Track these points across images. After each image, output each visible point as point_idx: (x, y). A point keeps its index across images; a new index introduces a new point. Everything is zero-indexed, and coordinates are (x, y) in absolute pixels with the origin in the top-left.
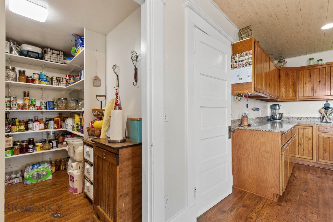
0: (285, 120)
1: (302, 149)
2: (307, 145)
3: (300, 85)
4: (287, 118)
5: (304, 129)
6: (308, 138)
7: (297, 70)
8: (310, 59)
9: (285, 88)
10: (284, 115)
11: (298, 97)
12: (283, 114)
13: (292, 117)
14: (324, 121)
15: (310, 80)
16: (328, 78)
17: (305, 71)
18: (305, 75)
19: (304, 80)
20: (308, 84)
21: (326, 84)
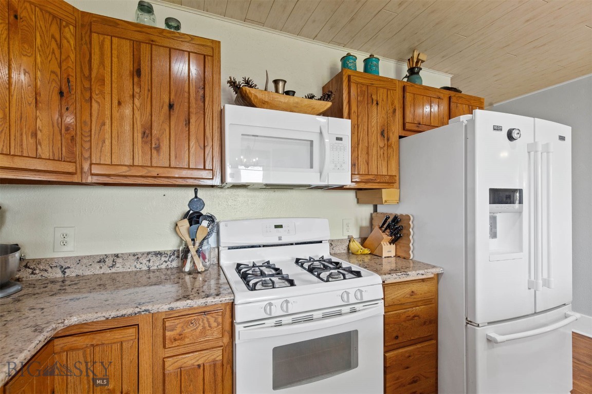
4: (52, 263)
7: (82, 26)
11: (86, 166)
13: (79, 260)
14: (187, 268)
15: (137, 90)
16: (196, 100)
17: (115, 40)
18: (115, 60)
19: (114, 85)
20: (130, 106)
21: (192, 121)
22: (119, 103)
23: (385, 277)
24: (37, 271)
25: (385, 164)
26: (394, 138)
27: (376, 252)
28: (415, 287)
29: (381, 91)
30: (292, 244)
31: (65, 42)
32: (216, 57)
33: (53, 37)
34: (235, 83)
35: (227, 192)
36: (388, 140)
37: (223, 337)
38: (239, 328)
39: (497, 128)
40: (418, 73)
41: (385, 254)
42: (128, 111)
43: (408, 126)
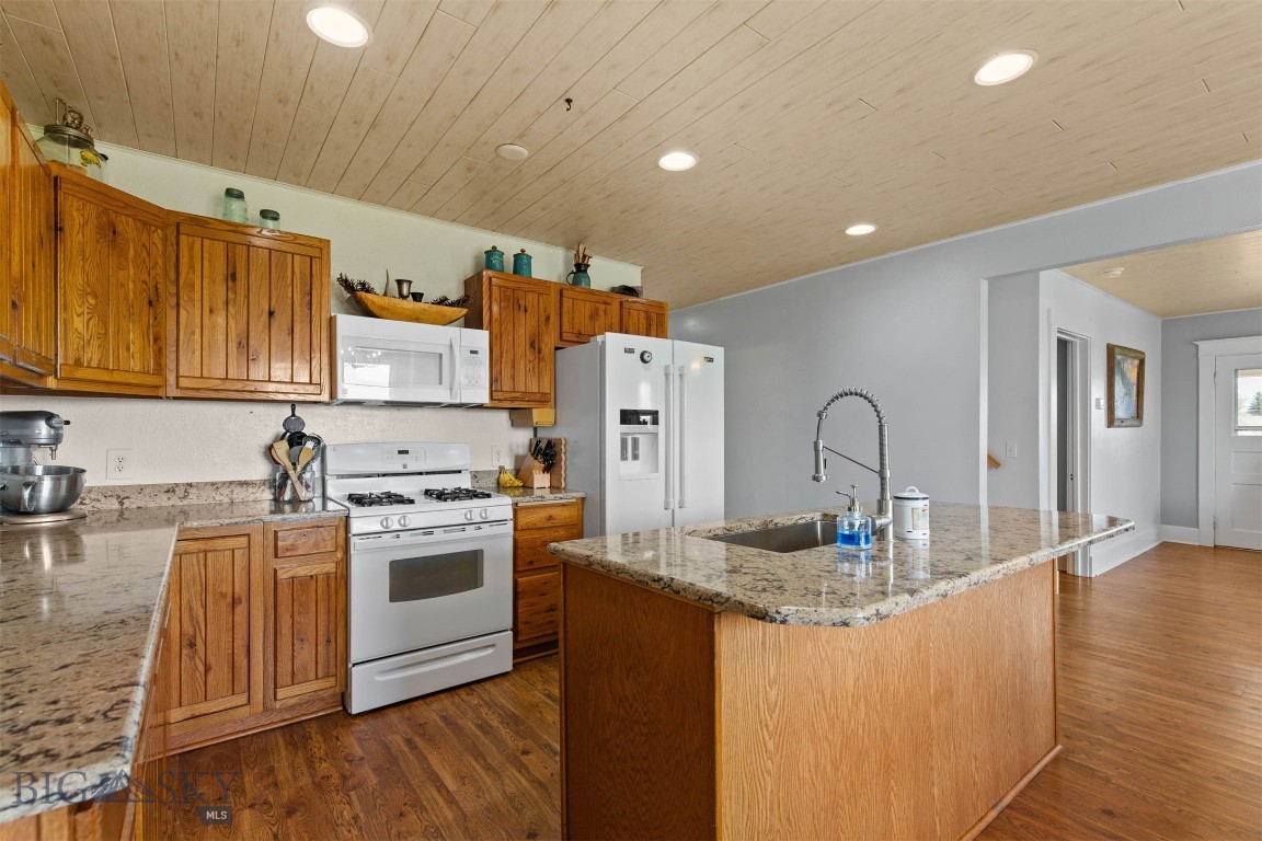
0: (98, 505)
1: (201, 668)
2: (226, 638)
3: (183, 313)
4: (106, 492)
5: (209, 555)
6: (229, 599)
7: (168, 226)
8: (230, 193)
9: (93, 309)
10: (89, 481)
11: (171, 379)
12: (85, 476)
13: (141, 489)
14: (287, 496)
15: (231, 296)
16: (301, 306)
17: (206, 242)
18: (206, 264)
19: (205, 291)
20: (224, 313)
21: (296, 329)
22: (211, 311)
23: (516, 499)
24: (87, 501)
25: (535, 380)
26: (547, 349)
27: (529, 484)
28: (553, 512)
29: (531, 295)
30: (421, 474)
31: (153, 248)
32: (325, 257)
33: (144, 245)
34: (346, 281)
35: (335, 410)
36: (540, 352)
37: (336, 550)
38: (354, 540)
39: (630, 351)
40: (585, 271)
41: (536, 484)
42: (221, 320)
43: (565, 336)
